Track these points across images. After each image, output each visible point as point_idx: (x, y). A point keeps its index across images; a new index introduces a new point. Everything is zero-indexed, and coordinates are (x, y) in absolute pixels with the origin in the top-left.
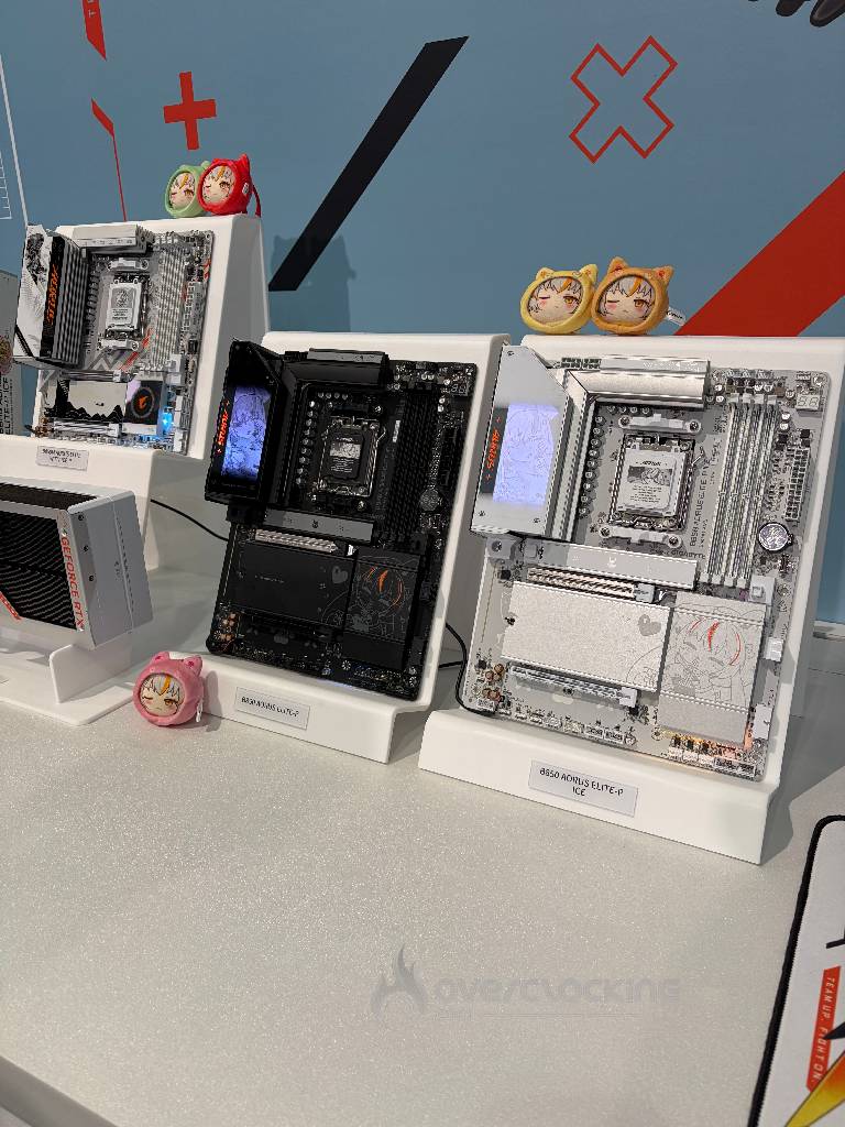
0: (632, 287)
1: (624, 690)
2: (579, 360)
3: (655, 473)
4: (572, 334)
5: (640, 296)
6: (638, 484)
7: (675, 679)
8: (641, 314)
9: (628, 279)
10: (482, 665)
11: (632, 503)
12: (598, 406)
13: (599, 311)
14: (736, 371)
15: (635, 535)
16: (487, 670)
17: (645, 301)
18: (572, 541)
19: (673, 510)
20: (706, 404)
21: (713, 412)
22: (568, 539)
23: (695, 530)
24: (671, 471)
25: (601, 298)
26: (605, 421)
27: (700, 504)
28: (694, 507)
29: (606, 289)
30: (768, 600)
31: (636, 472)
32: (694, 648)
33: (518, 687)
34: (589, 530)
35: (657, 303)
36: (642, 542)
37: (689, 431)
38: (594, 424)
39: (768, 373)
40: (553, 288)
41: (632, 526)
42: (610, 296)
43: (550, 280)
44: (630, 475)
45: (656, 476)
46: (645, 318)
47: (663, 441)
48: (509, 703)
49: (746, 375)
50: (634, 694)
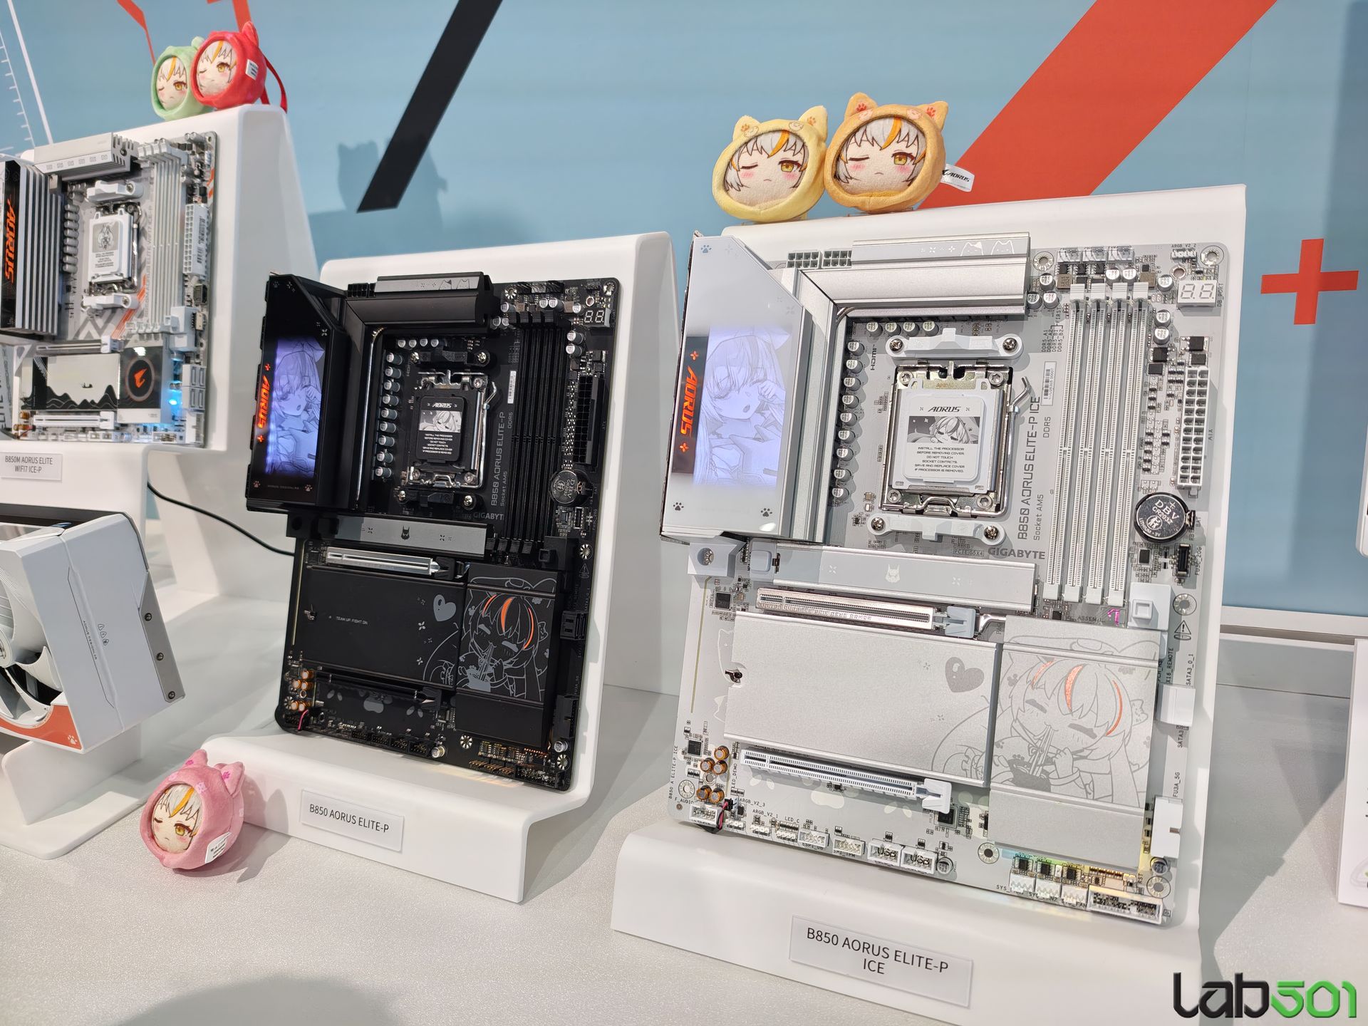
0: (887, 134)
1: (927, 784)
2: (815, 255)
3: (953, 423)
4: (796, 219)
5: (902, 147)
6: (925, 441)
7: (1015, 763)
8: (907, 175)
9: (881, 122)
10: (694, 748)
11: (918, 474)
12: (852, 324)
13: (836, 176)
14: (1073, 251)
15: (929, 527)
16: (704, 757)
17: (910, 155)
18: (826, 542)
19: (986, 483)
20: (1028, 307)
21: (1040, 320)
22: (819, 538)
23: (1025, 512)
24: (977, 419)
25: (838, 158)
26: (862, 347)
27: (1029, 469)
28: (1019, 475)
29: (847, 140)
30: (1163, 623)
31: (920, 424)
32: (1042, 709)
33: (755, 781)
34: (850, 521)
35: (929, 156)
36: (940, 537)
37: (1003, 353)
38: (847, 354)
39: (1125, 250)
40: (761, 150)
41: (920, 512)
42: (853, 151)
43: (756, 137)
44: (911, 430)
45: (955, 429)
46: (910, 181)
47: (959, 373)
48: (741, 810)
49: (1088, 257)
50: (946, 790)
